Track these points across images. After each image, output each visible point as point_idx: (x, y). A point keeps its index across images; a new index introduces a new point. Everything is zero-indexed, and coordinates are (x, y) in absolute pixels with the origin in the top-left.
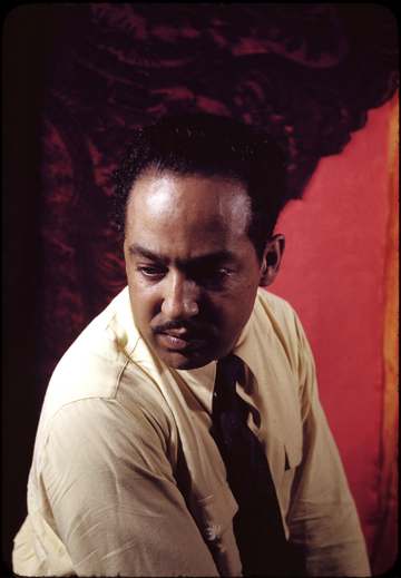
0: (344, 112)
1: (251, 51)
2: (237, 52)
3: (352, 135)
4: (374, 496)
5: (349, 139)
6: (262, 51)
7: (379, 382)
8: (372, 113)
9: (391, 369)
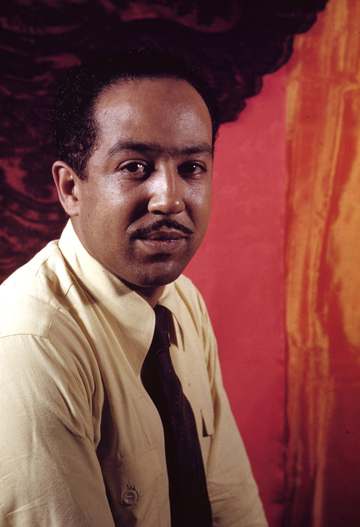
0: (239, 78)
1: (140, 16)
2: (126, 17)
3: (247, 101)
4: (281, 475)
5: (245, 105)
6: (152, 15)
7: (282, 356)
8: (266, 78)
9: (294, 343)
